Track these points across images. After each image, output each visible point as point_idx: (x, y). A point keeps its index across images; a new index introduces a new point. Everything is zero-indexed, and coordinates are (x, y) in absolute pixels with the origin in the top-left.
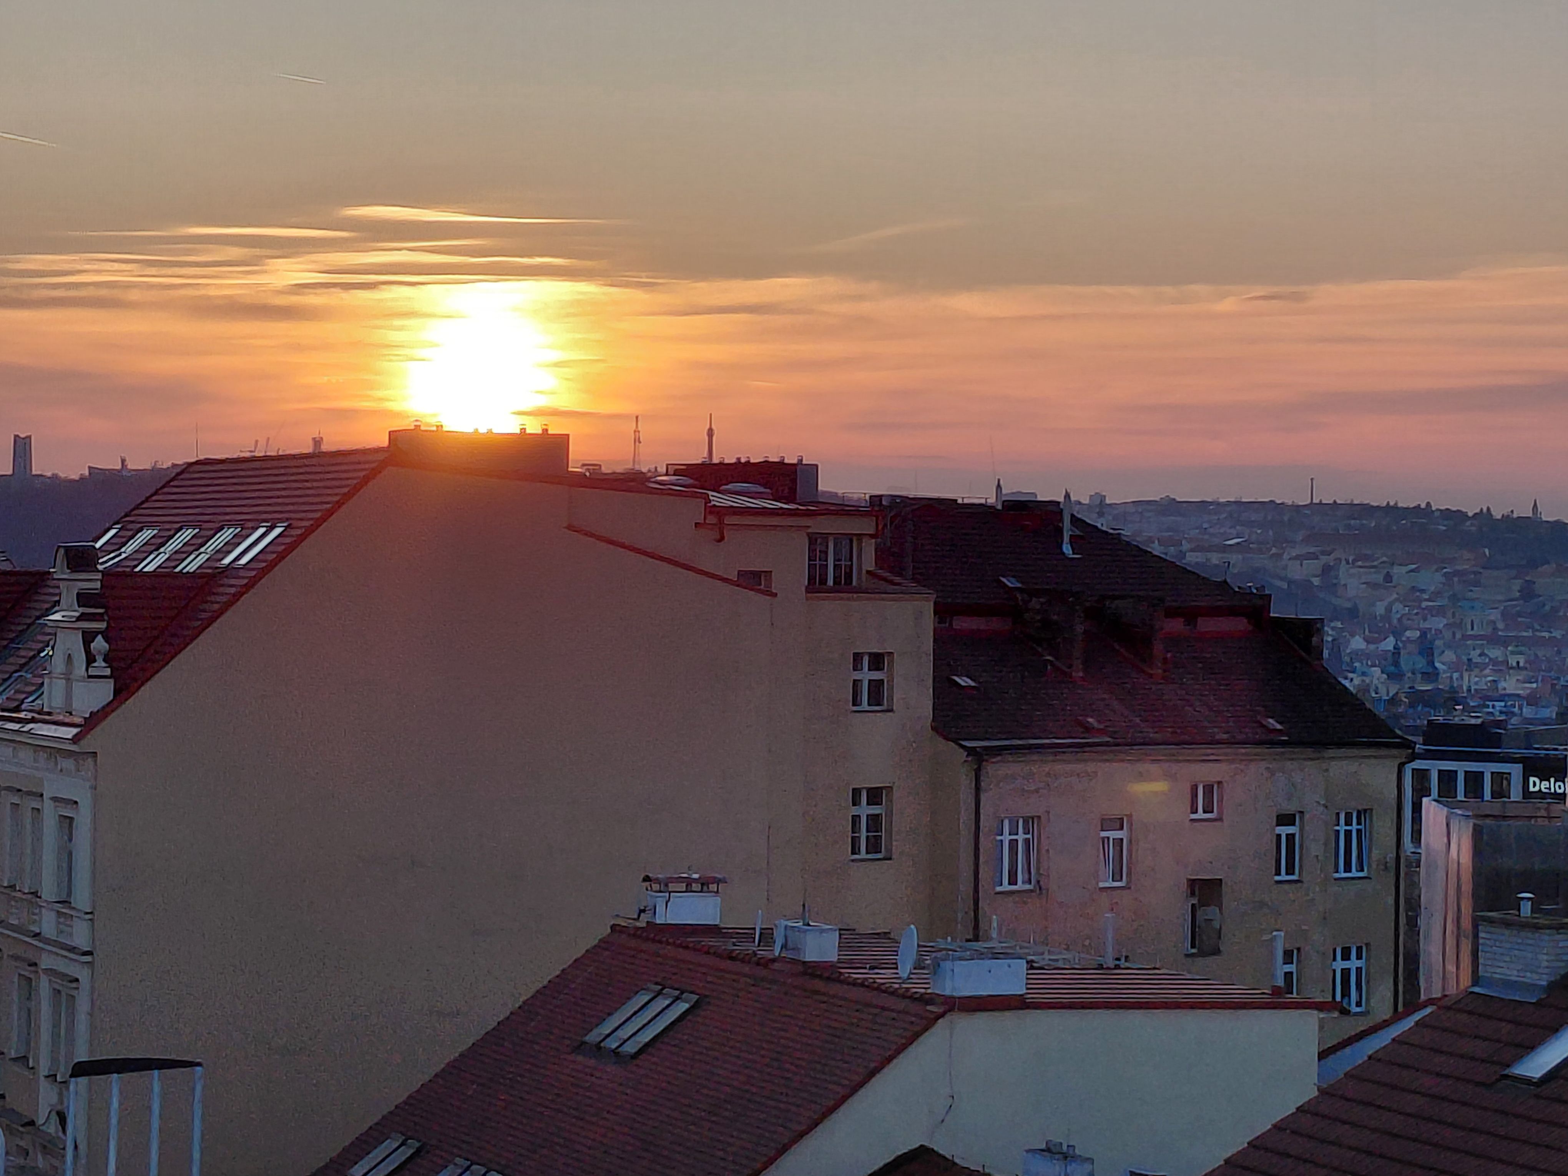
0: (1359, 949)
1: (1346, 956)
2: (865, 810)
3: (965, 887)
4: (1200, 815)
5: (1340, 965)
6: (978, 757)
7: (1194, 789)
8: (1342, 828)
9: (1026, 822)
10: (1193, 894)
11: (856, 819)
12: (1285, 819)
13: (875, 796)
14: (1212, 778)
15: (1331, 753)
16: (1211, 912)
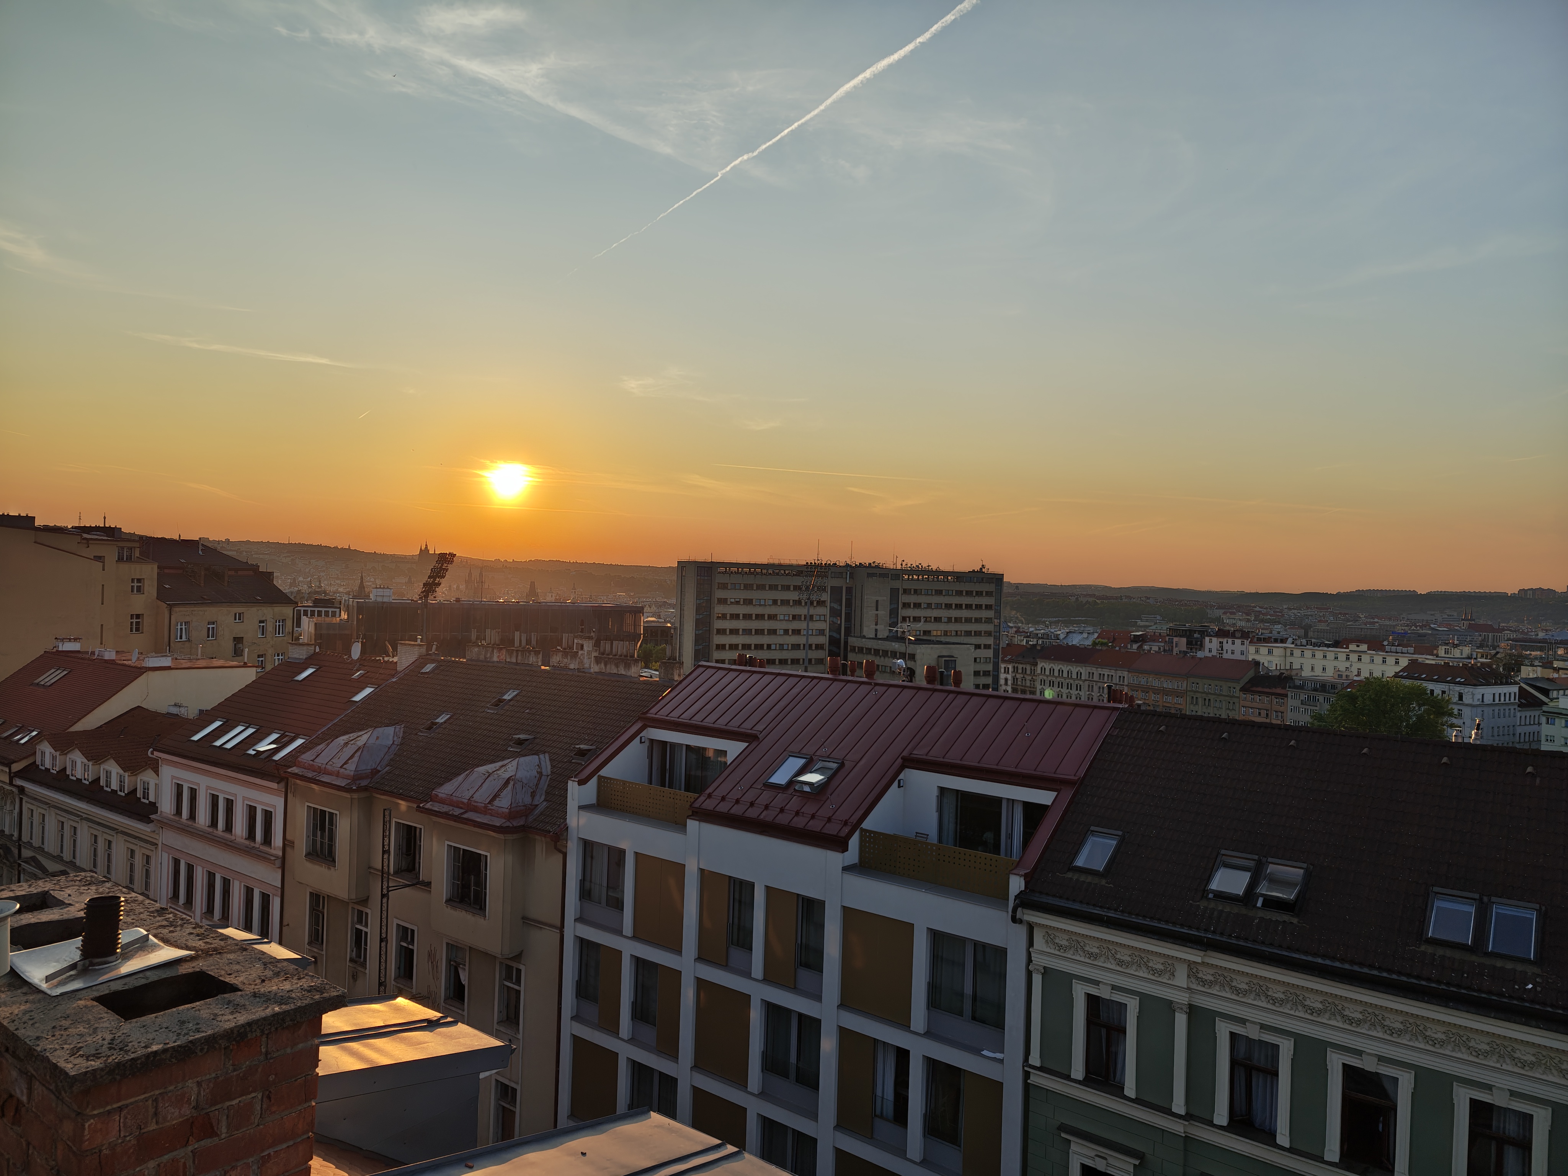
0: (282, 654)
1: (278, 655)
2: (135, 620)
3: (166, 639)
4: (237, 621)
5: (276, 657)
6: (170, 607)
7: (236, 614)
8: (278, 624)
9: (185, 622)
10: (235, 641)
11: (132, 623)
12: (261, 622)
13: (138, 616)
14: (241, 612)
15: (275, 605)
16: (240, 645)
